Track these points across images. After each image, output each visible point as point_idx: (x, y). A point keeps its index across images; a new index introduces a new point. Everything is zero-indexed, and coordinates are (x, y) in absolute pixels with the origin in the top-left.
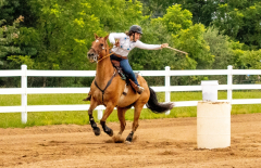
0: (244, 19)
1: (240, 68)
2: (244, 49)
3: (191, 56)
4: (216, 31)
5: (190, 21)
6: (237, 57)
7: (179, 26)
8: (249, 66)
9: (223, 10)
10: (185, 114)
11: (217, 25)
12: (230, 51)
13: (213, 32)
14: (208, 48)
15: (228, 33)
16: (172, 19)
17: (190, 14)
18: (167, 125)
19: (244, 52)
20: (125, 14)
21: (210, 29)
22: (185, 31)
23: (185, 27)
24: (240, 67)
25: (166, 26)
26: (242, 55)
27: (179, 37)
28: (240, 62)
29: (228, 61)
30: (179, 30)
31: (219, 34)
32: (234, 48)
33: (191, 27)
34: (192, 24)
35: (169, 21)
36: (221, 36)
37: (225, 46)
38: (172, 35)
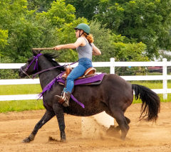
0: (124, 13)
2: (125, 42)
4: (98, 25)
5: (73, 16)
6: (118, 49)
7: (63, 20)
8: (130, 58)
9: (105, 5)
11: (99, 19)
12: (112, 44)
13: (95, 26)
15: (110, 26)
16: (56, 13)
17: (73, 8)
19: (124, 45)
20: (11, 9)
21: (92, 23)
22: (68, 25)
23: (68, 21)
24: (121, 59)
25: (50, 20)
26: (123, 47)
27: (62, 31)
28: (121, 54)
29: (110, 53)
30: (63, 23)
31: (101, 27)
32: (116, 41)
33: (74, 21)
34: (75, 18)
35: (53, 16)
36: (103, 29)
37: (107, 39)
38: (57, 29)
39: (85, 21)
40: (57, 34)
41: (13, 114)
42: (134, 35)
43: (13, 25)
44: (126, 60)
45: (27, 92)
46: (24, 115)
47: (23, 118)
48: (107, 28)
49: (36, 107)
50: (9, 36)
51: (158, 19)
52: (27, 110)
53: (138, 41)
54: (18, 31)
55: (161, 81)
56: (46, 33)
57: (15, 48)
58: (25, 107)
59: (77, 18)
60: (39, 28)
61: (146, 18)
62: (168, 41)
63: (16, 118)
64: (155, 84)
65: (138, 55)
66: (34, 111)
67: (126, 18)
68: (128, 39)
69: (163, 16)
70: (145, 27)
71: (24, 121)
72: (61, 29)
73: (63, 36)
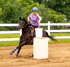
1: (55, 22)
2: (56, 14)
4: (44, 6)
5: (32, 2)
6: (53, 17)
8: (59, 22)
11: (45, 3)
12: (50, 15)
14: (40, 13)
19: (56, 15)
21: (41, 5)
26: (55, 17)
27: (27, 9)
28: (55, 20)
29: (49, 19)
30: (28, 5)
32: (52, 14)
35: (23, 1)
36: (46, 8)
37: (48, 13)
38: (25, 7)
39: (38, 4)
40: (25, 10)
41: (2, 48)
42: (61, 11)
43: (4, 6)
44: (57, 23)
45: (9, 37)
46: (8, 48)
47: (7, 49)
48: (48, 7)
49: (13, 44)
50: (2, 11)
52: (9, 46)
53: (63, 14)
54: (7, 9)
56: (19, 10)
57: (5, 16)
58: (8, 44)
59: (34, 3)
60: (16, 7)
63: (4, 50)
66: (12, 46)
68: (58, 13)
70: (66, 7)
71: (8, 51)
72: (27, 8)
73: (28, 11)
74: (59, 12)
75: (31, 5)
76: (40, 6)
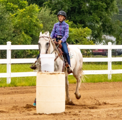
3: (26, 33)
4: (48, 11)
10: (24, 83)
13: (46, 12)
14: (41, 25)
18: (9, 93)
21: (43, 9)
23: (21, 7)
25: (5, 6)
30: (16, 9)
31: (51, 13)
33: (26, 8)
34: (27, 4)
36: (52, 15)
38: (10, 14)
39: (36, 7)
40: (11, 19)
42: (81, 21)
51: (102, 7)
53: (84, 27)
55: (106, 63)
59: (29, 5)
61: (91, 5)
62: (111, 26)
64: (101, 66)
65: (84, 39)
67: (74, 5)
69: (106, 4)
70: (91, 14)
72: (15, 14)
73: (17, 21)
74: (76, 24)
75: (24, 9)
76: (40, 11)
